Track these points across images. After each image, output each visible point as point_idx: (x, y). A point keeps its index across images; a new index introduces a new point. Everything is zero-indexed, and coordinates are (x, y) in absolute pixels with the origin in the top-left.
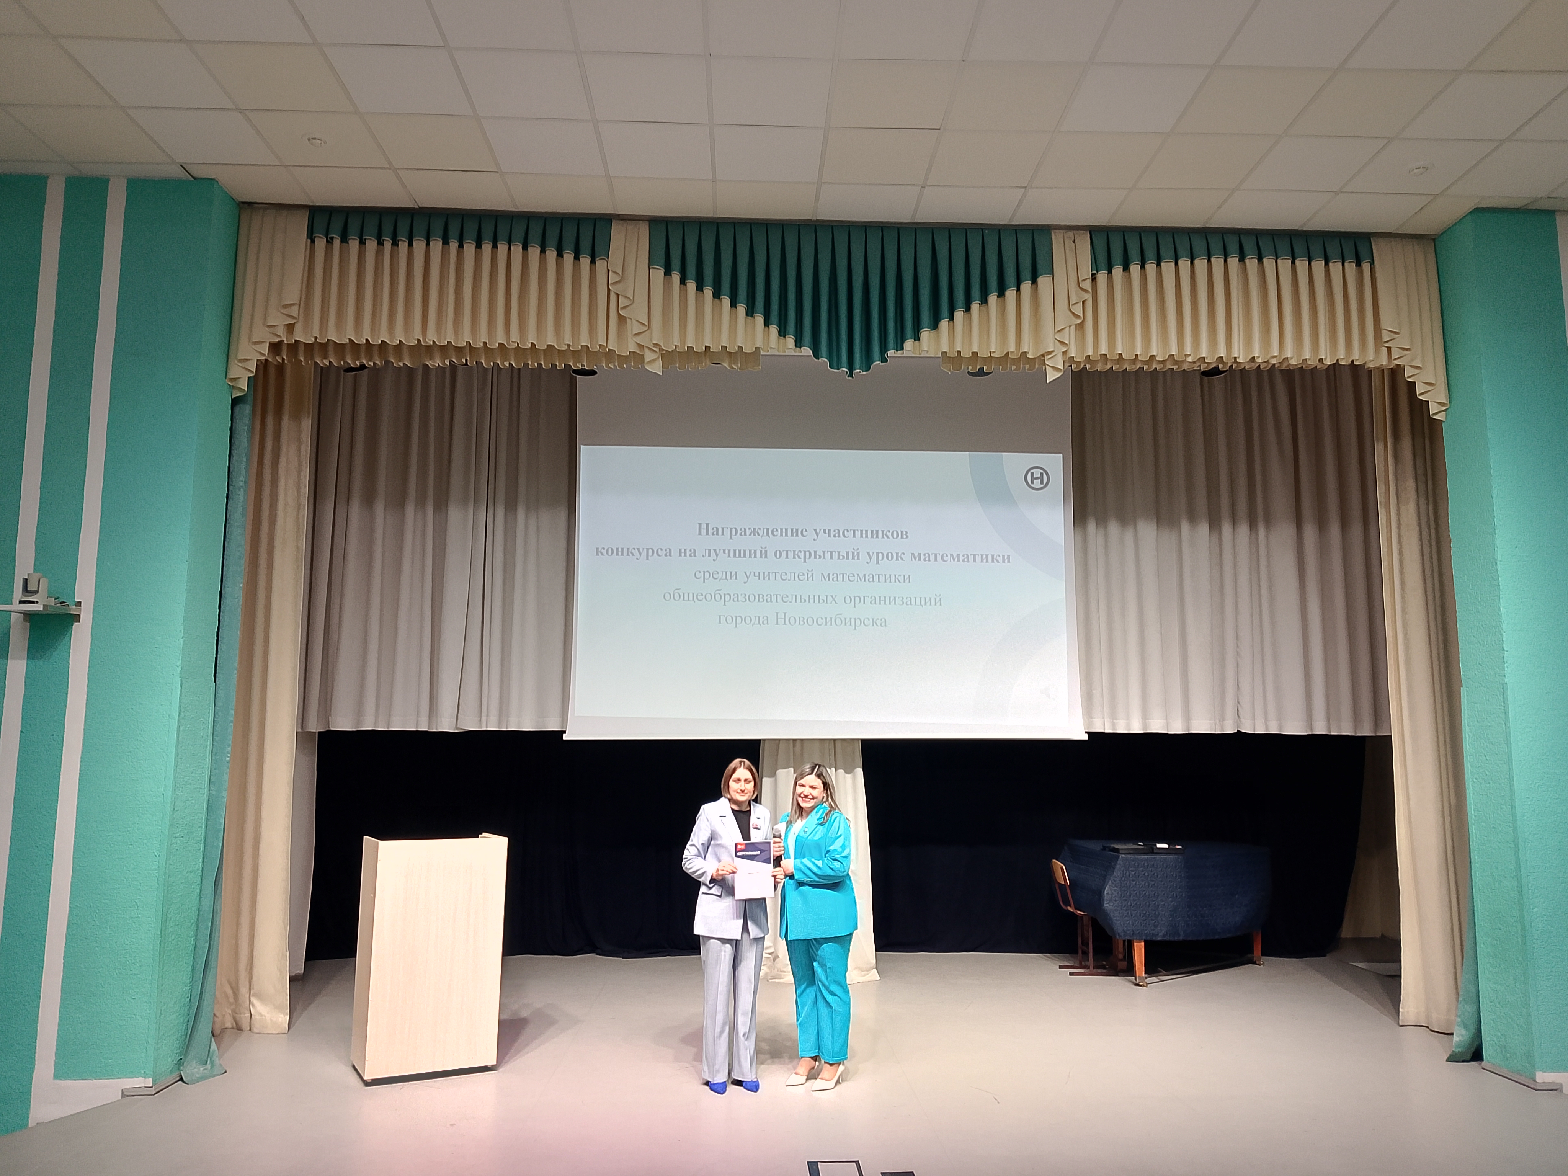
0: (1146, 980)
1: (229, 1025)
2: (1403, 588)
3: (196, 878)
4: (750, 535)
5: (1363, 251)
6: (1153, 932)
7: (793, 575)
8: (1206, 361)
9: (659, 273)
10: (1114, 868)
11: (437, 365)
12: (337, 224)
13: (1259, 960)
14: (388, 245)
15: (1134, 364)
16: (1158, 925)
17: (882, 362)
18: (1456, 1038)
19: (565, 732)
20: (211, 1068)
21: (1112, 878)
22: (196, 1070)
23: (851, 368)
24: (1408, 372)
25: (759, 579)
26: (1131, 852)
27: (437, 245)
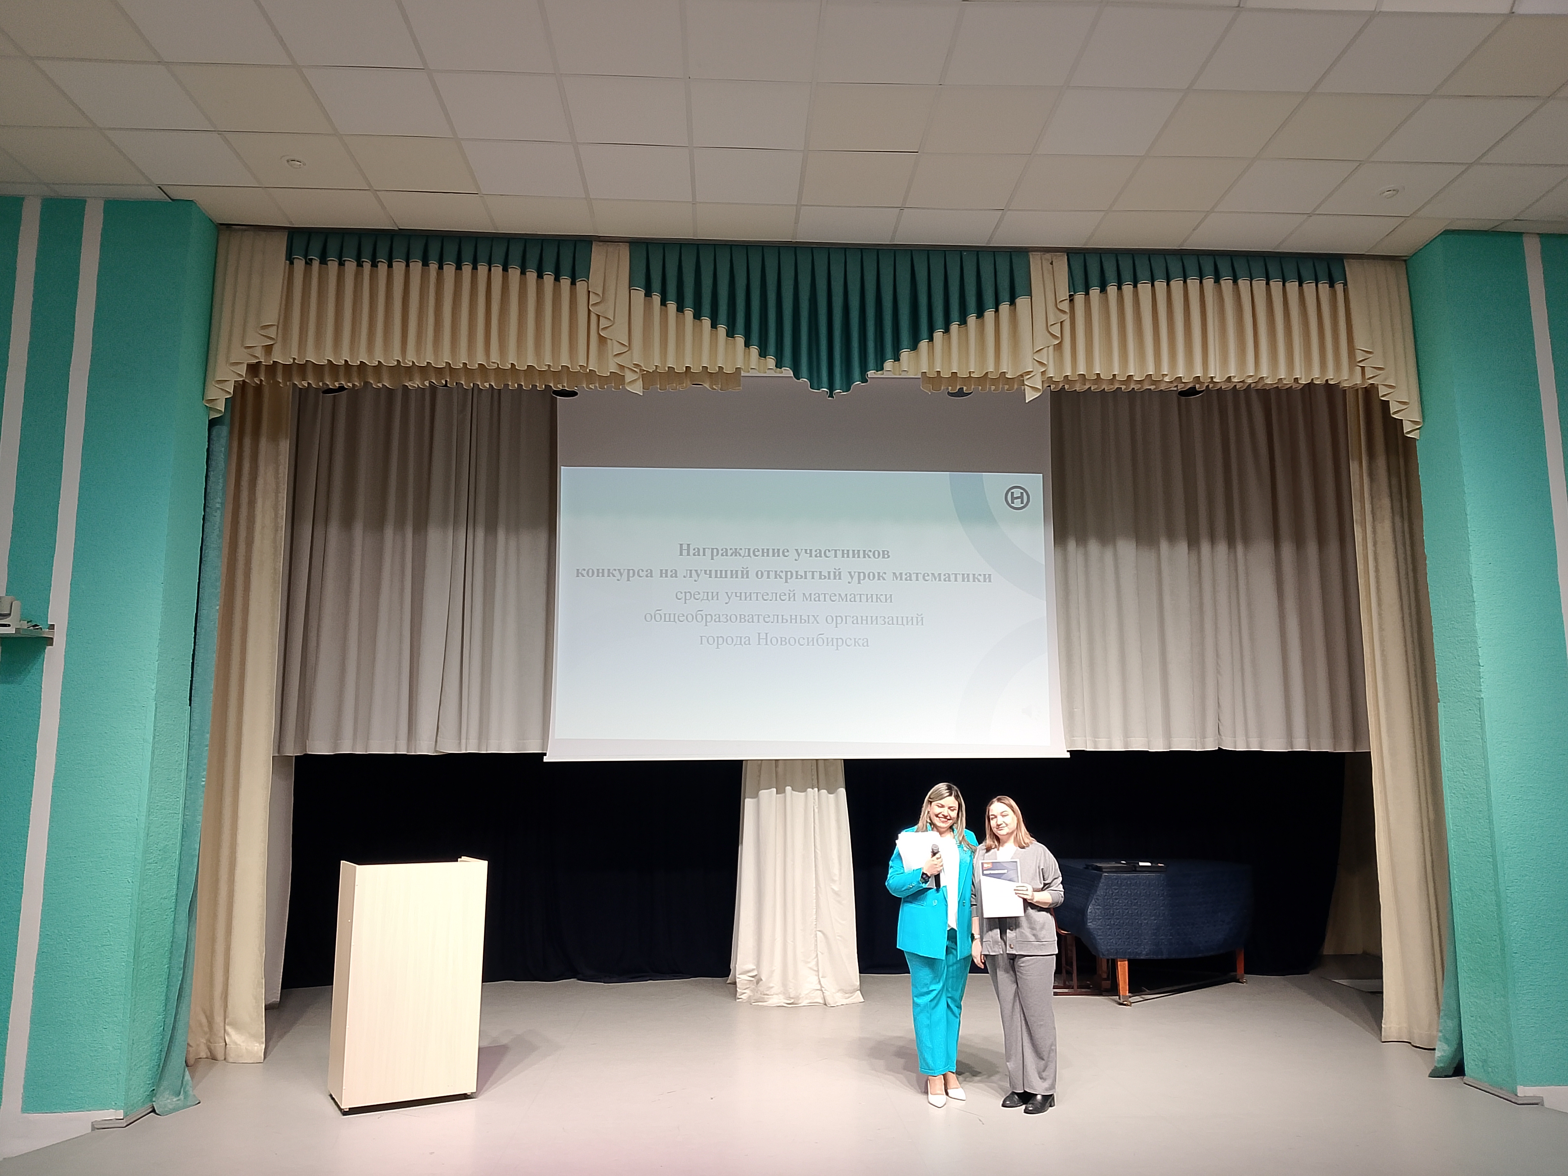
0: (1130, 999)
1: (203, 1054)
2: (1379, 605)
3: (170, 903)
4: (731, 555)
5: (1336, 274)
6: (1137, 950)
7: (774, 595)
8: (1183, 381)
9: (639, 295)
10: (1097, 887)
11: (417, 386)
12: (316, 246)
13: (1243, 978)
14: (367, 266)
15: (1112, 384)
16: (1141, 944)
17: (862, 383)
18: (1438, 1054)
19: (545, 754)
20: (185, 1098)
21: (1095, 897)
22: (169, 1101)
23: (831, 388)
24: (1382, 391)
25: (741, 600)
26: (1114, 870)
27: (416, 267)
